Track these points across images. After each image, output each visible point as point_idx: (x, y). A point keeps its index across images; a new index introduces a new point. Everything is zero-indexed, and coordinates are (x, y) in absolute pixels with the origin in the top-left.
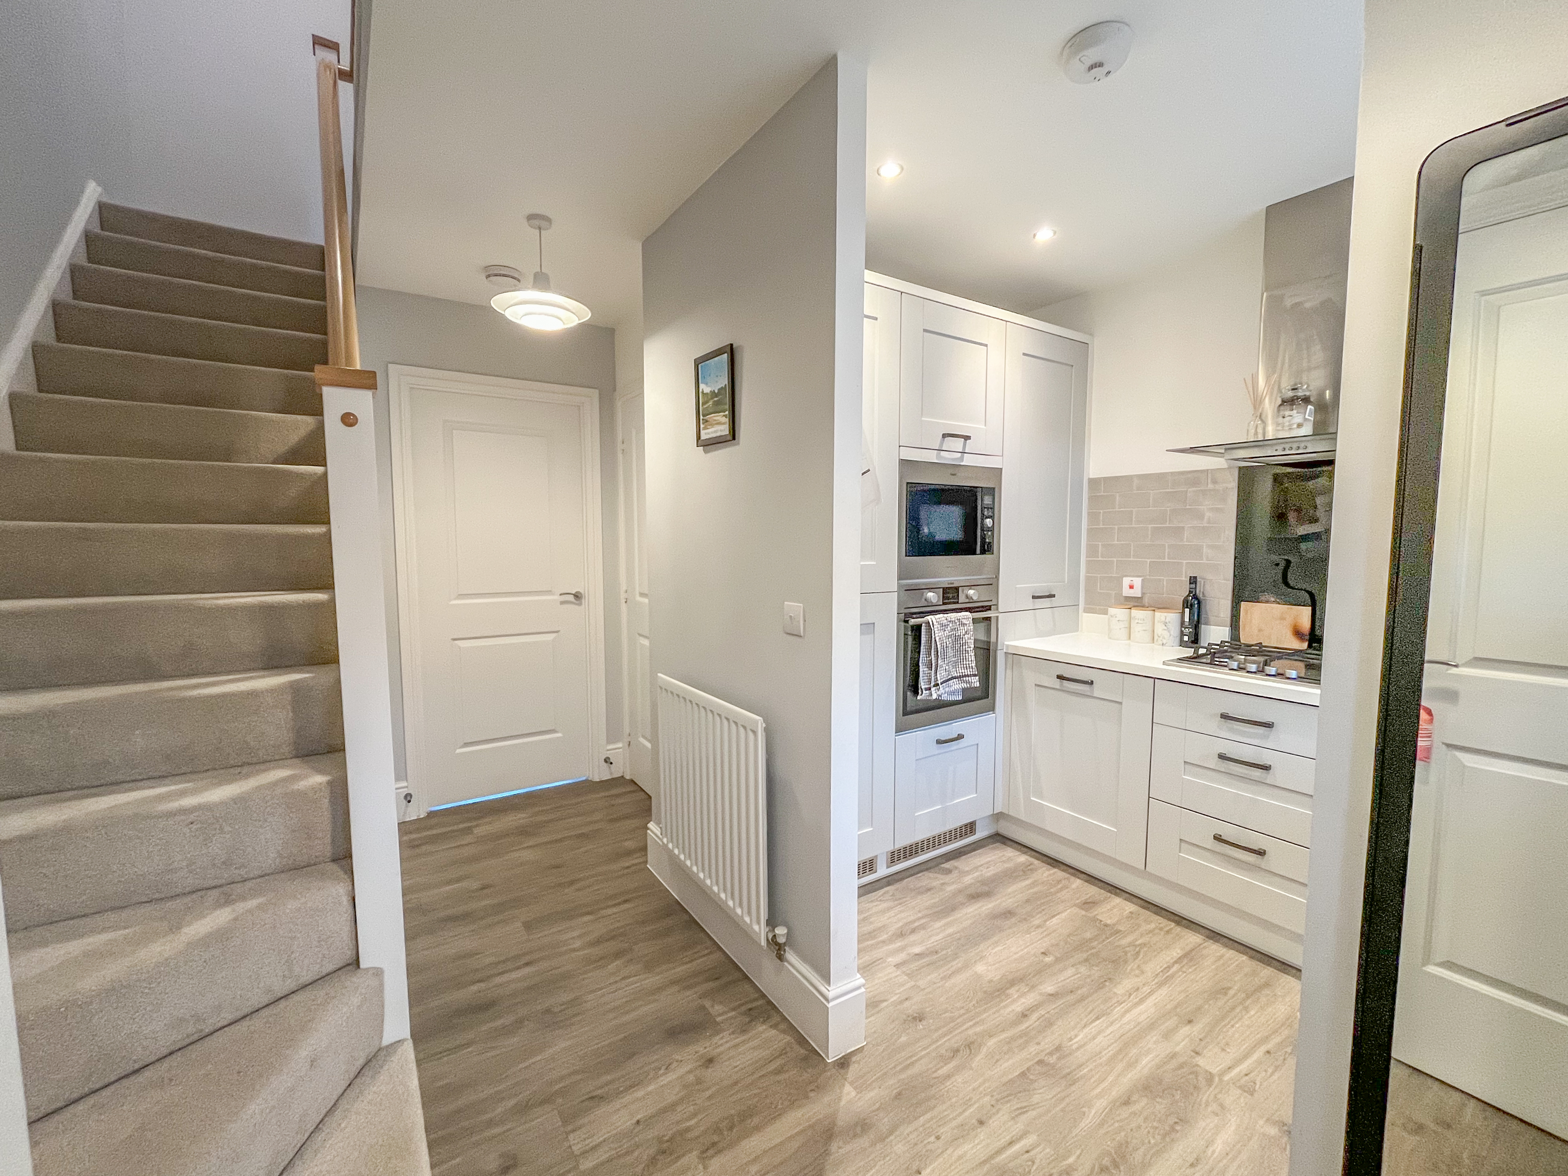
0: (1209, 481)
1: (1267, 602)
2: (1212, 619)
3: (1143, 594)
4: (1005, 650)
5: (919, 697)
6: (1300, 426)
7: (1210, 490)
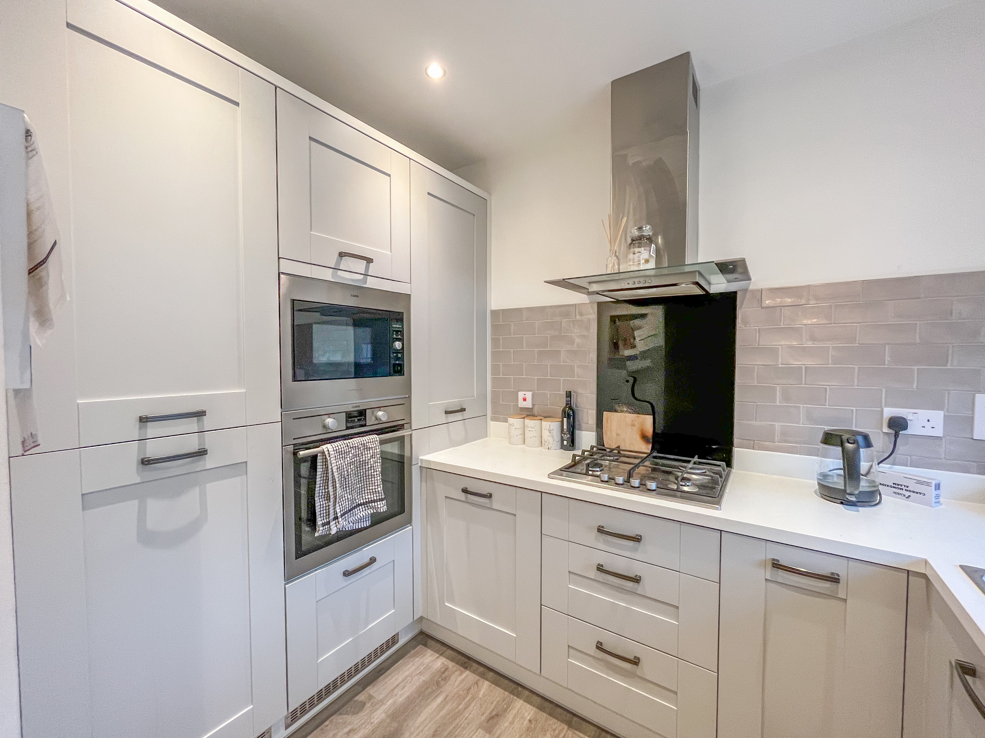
0: (577, 314)
1: (622, 411)
2: (584, 426)
3: (533, 405)
4: (419, 464)
5: (316, 535)
6: (647, 261)
7: (578, 321)
